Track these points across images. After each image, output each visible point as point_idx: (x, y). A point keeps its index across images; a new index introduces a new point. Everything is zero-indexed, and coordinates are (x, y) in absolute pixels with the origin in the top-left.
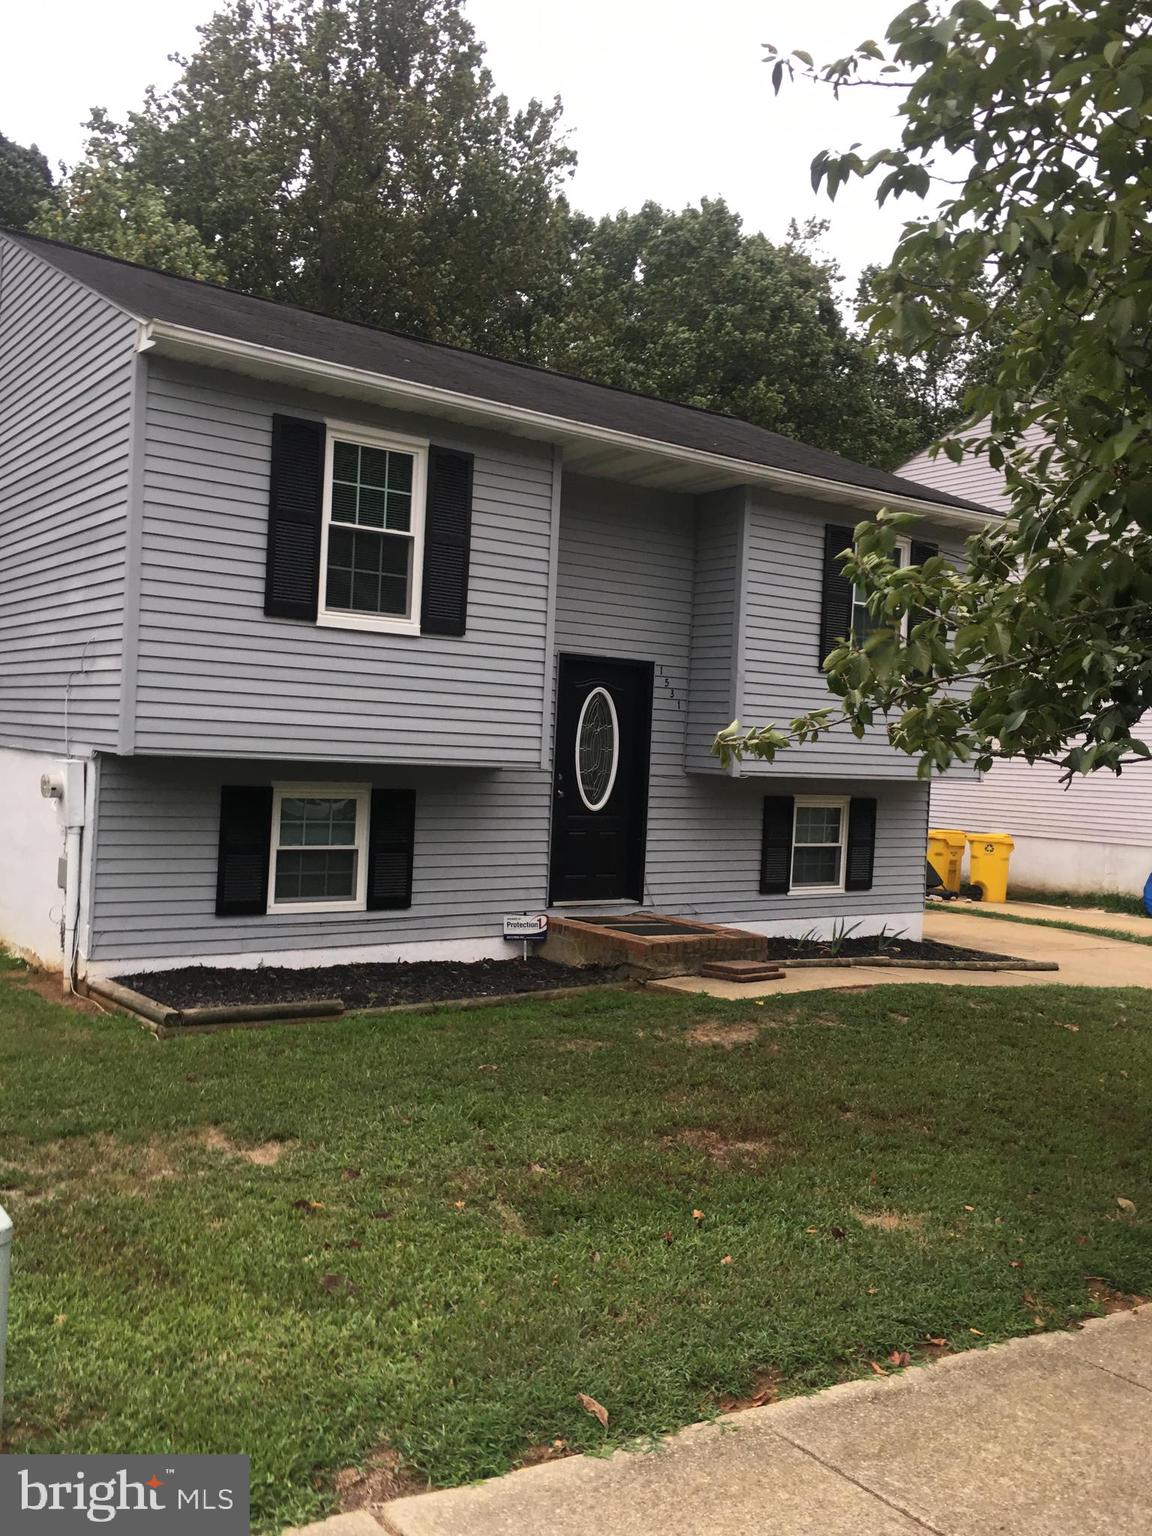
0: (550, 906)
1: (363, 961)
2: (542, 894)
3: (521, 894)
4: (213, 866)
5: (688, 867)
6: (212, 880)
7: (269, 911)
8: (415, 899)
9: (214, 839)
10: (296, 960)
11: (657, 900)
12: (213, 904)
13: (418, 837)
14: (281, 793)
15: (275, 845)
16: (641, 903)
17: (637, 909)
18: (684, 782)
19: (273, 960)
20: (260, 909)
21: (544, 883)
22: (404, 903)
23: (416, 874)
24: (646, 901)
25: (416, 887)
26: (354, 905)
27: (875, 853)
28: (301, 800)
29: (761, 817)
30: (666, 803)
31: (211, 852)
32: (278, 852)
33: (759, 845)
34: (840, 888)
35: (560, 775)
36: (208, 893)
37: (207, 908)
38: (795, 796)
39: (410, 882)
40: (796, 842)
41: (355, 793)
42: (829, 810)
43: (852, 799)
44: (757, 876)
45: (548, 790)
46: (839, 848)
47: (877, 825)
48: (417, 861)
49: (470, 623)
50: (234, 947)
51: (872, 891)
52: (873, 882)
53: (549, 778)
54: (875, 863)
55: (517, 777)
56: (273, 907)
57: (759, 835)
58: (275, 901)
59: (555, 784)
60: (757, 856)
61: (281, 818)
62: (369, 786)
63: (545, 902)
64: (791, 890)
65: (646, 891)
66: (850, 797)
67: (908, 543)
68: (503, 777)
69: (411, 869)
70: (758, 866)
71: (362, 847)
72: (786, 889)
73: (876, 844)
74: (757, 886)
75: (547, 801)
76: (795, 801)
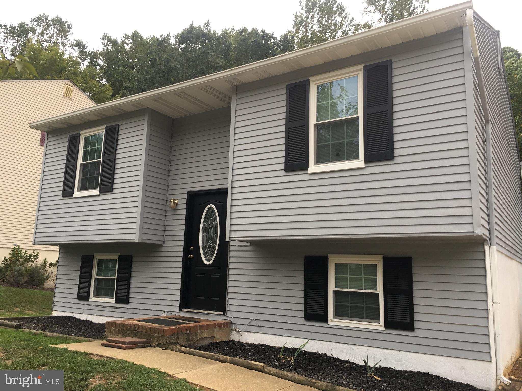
0: (180, 310)
2: (178, 304)
3: (169, 303)
4: (77, 282)
5: (254, 297)
6: (77, 287)
7: (90, 300)
8: (131, 300)
9: (78, 273)
10: (96, 319)
11: (235, 315)
13: (133, 275)
14: (98, 257)
15: (94, 275)
16: (224, 315)
17: (224, 318)
18: (249, 248)
19: (90, 318)
20: (86, 298)
21: (178, 298)
22: (126, 301)
23: (132, 290)
24: (229, 314)
25: (131, 295)
26: (113, 300)
27: (416, 301)
28: (103, 260)
29: (303, 269)
30: (240, 260)
31: (78, 278)
32: (95, 279)
33: (302, 287)
34: (380, 326)
35: (192, 248)
36: (76, 292)
37: (76, 296)
38: (329, 255)
39: (129, 293)
40: (336, 287)
41: (115, 257)
42: (366, 266)
43: (384, 258)
44: (302, 307)
45: (181, 254)
46: (378, 294)
47: (415, 278)
48: (132, 285)
49: (115, 186)
50: (81, 311)
51: (417, 333)
52: (417, 325)
53: (182, 249)
54: (416, 309)
55: (169, 249)
56: (92, 298)
57: (302, 281)
58: (94, 297)
59: (187, 251)
60: (302, 294)
61: (98, 266)
62: (119, 254)
63: (178, 308)
64: (332, 321)
65: (228, 308)
66: (382, 256)
67: (360, 70)
68: (163, 249)
69: (129, 288)
70: (302, 301)
71: (116, 278)
72: (325, 319)
73: (416, 293)
74: (302, 314)
75: (181, 259)
76: (330, 259)
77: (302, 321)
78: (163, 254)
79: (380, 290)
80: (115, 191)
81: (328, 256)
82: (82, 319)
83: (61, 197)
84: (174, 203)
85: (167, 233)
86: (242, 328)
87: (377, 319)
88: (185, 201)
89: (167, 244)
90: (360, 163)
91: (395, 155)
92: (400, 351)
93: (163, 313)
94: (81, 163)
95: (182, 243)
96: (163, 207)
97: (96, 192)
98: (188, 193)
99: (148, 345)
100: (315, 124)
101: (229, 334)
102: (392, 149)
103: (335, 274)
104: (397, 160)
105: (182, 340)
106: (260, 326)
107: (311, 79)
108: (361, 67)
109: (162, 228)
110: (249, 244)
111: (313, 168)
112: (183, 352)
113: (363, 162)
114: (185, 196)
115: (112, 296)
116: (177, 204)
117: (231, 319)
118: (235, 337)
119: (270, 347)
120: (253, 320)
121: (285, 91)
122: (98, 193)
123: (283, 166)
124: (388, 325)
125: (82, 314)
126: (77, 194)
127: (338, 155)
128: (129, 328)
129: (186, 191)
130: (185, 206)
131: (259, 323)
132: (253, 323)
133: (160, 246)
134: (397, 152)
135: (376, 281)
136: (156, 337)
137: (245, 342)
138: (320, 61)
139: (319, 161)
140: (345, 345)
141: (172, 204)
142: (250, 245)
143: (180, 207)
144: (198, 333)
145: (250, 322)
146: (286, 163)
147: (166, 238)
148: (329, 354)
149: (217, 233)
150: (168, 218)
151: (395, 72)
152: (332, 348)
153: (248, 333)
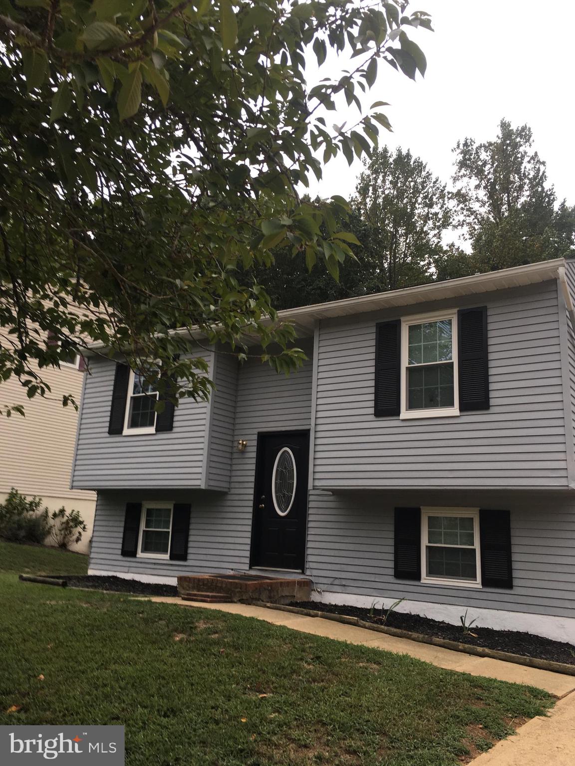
0: (250, 568)
1: (167, 583)
2: (247, 561)
3: (237, 560)
4: (121, 535)
6: (121, 541)
7: (138, 556)
8: (190, 557)
9: (122, 524)
11: (315, 573)
12: (120, 551)
14: (147, 505)
15: (143, 527)
16: (303, 573)
17: (302, 577)
18: (331, 498)
19: (138, 578)
20: (134, 554)
22: (185, 558)
23: (190, 544)
24: (308, 572)
25: (190, 551)
26: (167, 556)
27: (515, 557)
28: (153, 509)
29: (393, 522)
30: (321, 511)
31: (122, 529)
32: (144, 531)
33: (392, 542)
34: (477, 584)
35: (264, 496)
36: (120, 546)
37: (120, 552)
38: (421, 507)
39: (186, 548)
40: (429, 542)
41: (170, 506)
42: (462, 519)
43: (480, 510)
44: (392, 565)
45: (251, 504)
46: (474, 550)
47: (513, 533)
48: (191, 538)
49: (175, 424)
50: (126, 569)
51: (516, 591)
52: (516, 582)
53: (252, 497)
54: (515, 566)
55: (237, 497)
56: (140, 554)
57: (392, 535)
58: (142, 552)
59: (257, 500)
60: (392, 549)
61: (147, 517)
62: (174, 502)
63: (248, 565)
64: (425, 579)
65: (307, 565)
66: (479, 509)
67: (455, 313)
68: (229, 497)
69: (187, 542)
70: (392, 557)
71: (170, 530)
72: (418, 577)
73: (514, 549)
74: (392, 572)
75: (251, 510)
76: (423, 511)
77: (392, 580)
78: (229, 503)
79: (477, 546)
80: (175, 430)
81: (420, 509)
82: (126, 578)
83: (107, 435)
84: (243, 444)
85: (234, 479)
86: (324, 587)
87: (474, 577)
88: (255, 443)
89: (233, 491)
90: (454, 411)
91: (491, 405)
92: (498, 610)
93: (231, 571)
94: (132, 395)
95: (252, 491)
96: (229, 449)
97: (152, 430)
98: (259, 433)
99: (230, 600)
100: (407, 368)
101: (309, 594)
102: (487, 398)
103: (429, 528)
104: (492, 410)
105: (264, 596)
106: (345, 586)
107: (402, 319)
108: (455, 310)
109: (228, 473)
110: (330, 493)
111: (405, 414)
112: (268, 607)
113: (458, 410)
114: (256, 437)
115: (165, 551)
116: (245, 446)
117: (310, 578)
118: (315, 597)
119: (356, 608)
120: (337, 578)
121: (374, 330)
122: (154, 432)
123: (372, 411)
124: (485, 583)
125: (128, 572)
126: (126, 431)
127: (431, 400)
128: (205, 582)
129: (256, 431)
130: (255, 449)
131: (344, 582)
132: (337, 582)
133: (225, 494)
134: (492, 402)
135: (472, 535)
136: (238, 592)
137: (327, 603)
138: (412, 301)
139: (411, 406)
140: (439, 605)
141: (240, 446)
142: (333, 495)
143: (249, 449)
144: (279, 591)
145: (334, 581)
146: (376, 407)
147: (233, 485)
148: (422, 615)
149: (294, 480)
150: (235, 461)
151: (490, 320)
152: (425, 608)
153: (331, 594)
